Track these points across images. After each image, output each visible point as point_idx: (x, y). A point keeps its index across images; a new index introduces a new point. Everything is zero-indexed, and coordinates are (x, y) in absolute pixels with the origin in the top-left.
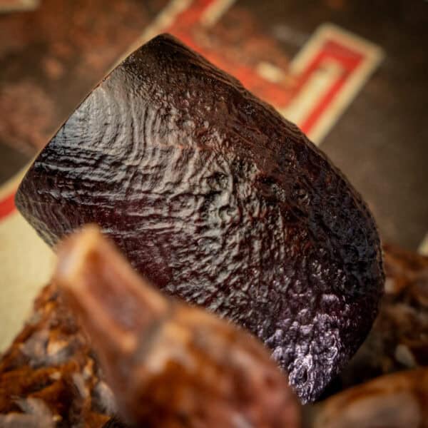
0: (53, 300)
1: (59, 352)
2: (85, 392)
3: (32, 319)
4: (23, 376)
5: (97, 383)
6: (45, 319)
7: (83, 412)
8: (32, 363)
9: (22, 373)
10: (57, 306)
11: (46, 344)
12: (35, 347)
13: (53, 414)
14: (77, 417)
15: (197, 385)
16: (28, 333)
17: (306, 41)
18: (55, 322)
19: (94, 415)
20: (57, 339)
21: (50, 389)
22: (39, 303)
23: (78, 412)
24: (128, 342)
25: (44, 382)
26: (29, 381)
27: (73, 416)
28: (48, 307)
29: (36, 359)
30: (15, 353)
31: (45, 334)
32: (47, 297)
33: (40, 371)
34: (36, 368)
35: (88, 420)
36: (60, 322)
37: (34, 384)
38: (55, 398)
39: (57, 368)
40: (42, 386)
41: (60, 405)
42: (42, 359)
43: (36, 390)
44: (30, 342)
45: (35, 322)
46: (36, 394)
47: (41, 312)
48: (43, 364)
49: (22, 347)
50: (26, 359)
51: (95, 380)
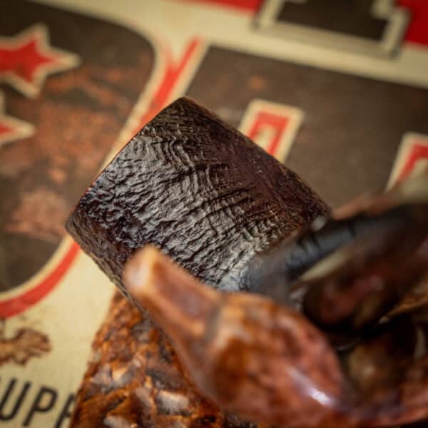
0: (107, 339)
1: (123, 376)
2: (151, 401)
3: (94, 358)
4: (100, 401)
5: (158, 393)
6: (104, 355)
7: (152, 417)
8: (103, 390)
9: (97, 399)
10: (111, 343)
11: (111, 373)
12: (103, 377)
13: (130, 424)
14: (150, 422)
15: (259, 349)
16: (94, 369)
17: (242, 116)
18: (113, 355)
19: (162, 417)
20: (118, 368)
21: (123, 405)
22: (96, 345)
23: (149, 418)
24: (198, 328)
25: (117, 401)
26: (105, 403)
27: (145, 422)
28: (105, 346)
29: (106, 386)
30: (88, 386)
31: (107, 367)
32: (101, 339)
33: (111, 395)
34: (107, 393)
35: (158, 421)
36: (117, 354)
37: (109, 404)
38: (128, 411)
39: (124, 388)
40: (116, 405)
41: (134, 415)
42: (110, 385)
43: (111, 409)
44: (97, 376)
45: (97, 360)
46: (112, 411)
47: (100, 350)
48: (112, 388)
49: (92, 380)
50: (97, 388)
51: (156, 391)
